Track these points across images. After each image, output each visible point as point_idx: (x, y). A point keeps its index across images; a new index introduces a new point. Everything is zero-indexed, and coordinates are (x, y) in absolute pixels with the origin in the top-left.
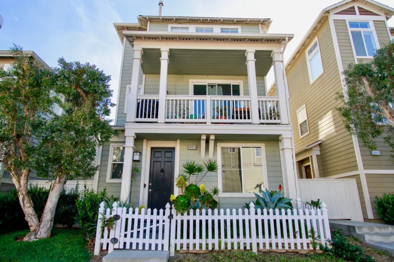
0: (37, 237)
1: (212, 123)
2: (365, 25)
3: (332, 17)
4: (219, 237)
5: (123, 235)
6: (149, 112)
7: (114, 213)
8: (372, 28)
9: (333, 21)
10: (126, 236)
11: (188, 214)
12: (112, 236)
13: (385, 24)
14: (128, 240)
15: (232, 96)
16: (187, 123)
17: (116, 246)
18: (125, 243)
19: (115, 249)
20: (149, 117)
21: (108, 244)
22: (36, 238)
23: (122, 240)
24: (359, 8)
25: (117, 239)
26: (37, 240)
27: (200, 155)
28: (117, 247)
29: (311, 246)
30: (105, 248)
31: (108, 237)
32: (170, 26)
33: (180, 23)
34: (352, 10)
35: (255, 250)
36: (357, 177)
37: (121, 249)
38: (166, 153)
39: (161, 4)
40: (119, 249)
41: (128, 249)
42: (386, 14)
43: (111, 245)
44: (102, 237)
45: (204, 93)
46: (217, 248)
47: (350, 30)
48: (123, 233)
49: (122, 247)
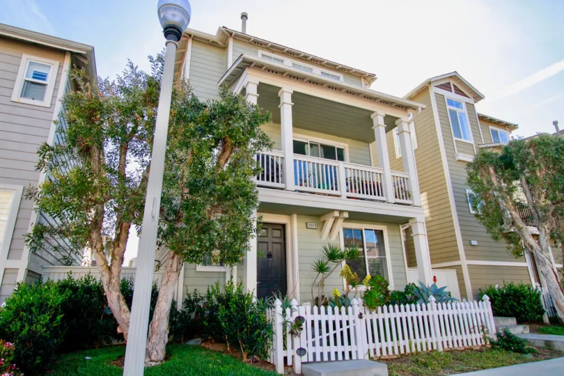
0: (153, 358)
1: (348, 197)
2: (458, 105)
3: (433, 90)
4: (409, 338)
5: (310, 344)
6: (273, 173)
7: (296, 315)
8: (464, 110)
9: (434, 94)
10: (314, 344)
11: (377, 313)
12: (297, 347)
13: (474, 108)
14: (318, 350)
15: (337, 160)
16: (319, 194)
17: (304, 359)
18: (314, 354)
19: (302, 363)
20: (273, 181)
21: (293, 356)
22: (151, 361)
23: (310, 350)
24: (454, 86)
25: (304, 350)
26: (153, 364)
27: (321, 237)
28: (306, 361)
29: (483, 341)
30: (289, 363)
31: (292, 348)
32: (261, 52)
33: (273, 52)
34: (448, 86)
35: (441, 349)
36: (459, 267)
37: (311, 362)
38: (274, 231)
39: (244, 16)
40: (308, 363)
41: (318, 362)
42: (474, 98)
43: (297, 358)
44: (285, 348)
45: (303, 153)
46: (408, 351)
47: (448, 107)
48: (310, 340)
49: (311, 359)
